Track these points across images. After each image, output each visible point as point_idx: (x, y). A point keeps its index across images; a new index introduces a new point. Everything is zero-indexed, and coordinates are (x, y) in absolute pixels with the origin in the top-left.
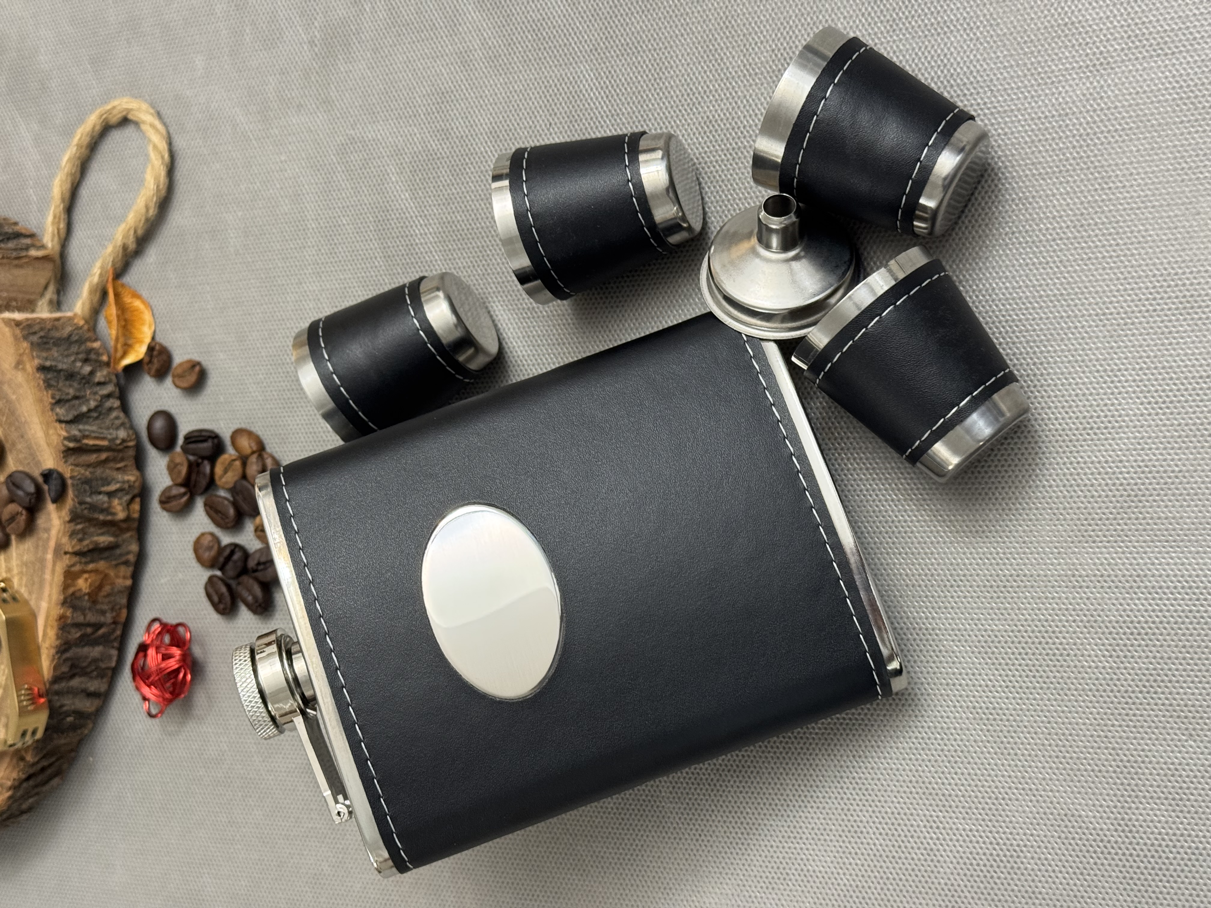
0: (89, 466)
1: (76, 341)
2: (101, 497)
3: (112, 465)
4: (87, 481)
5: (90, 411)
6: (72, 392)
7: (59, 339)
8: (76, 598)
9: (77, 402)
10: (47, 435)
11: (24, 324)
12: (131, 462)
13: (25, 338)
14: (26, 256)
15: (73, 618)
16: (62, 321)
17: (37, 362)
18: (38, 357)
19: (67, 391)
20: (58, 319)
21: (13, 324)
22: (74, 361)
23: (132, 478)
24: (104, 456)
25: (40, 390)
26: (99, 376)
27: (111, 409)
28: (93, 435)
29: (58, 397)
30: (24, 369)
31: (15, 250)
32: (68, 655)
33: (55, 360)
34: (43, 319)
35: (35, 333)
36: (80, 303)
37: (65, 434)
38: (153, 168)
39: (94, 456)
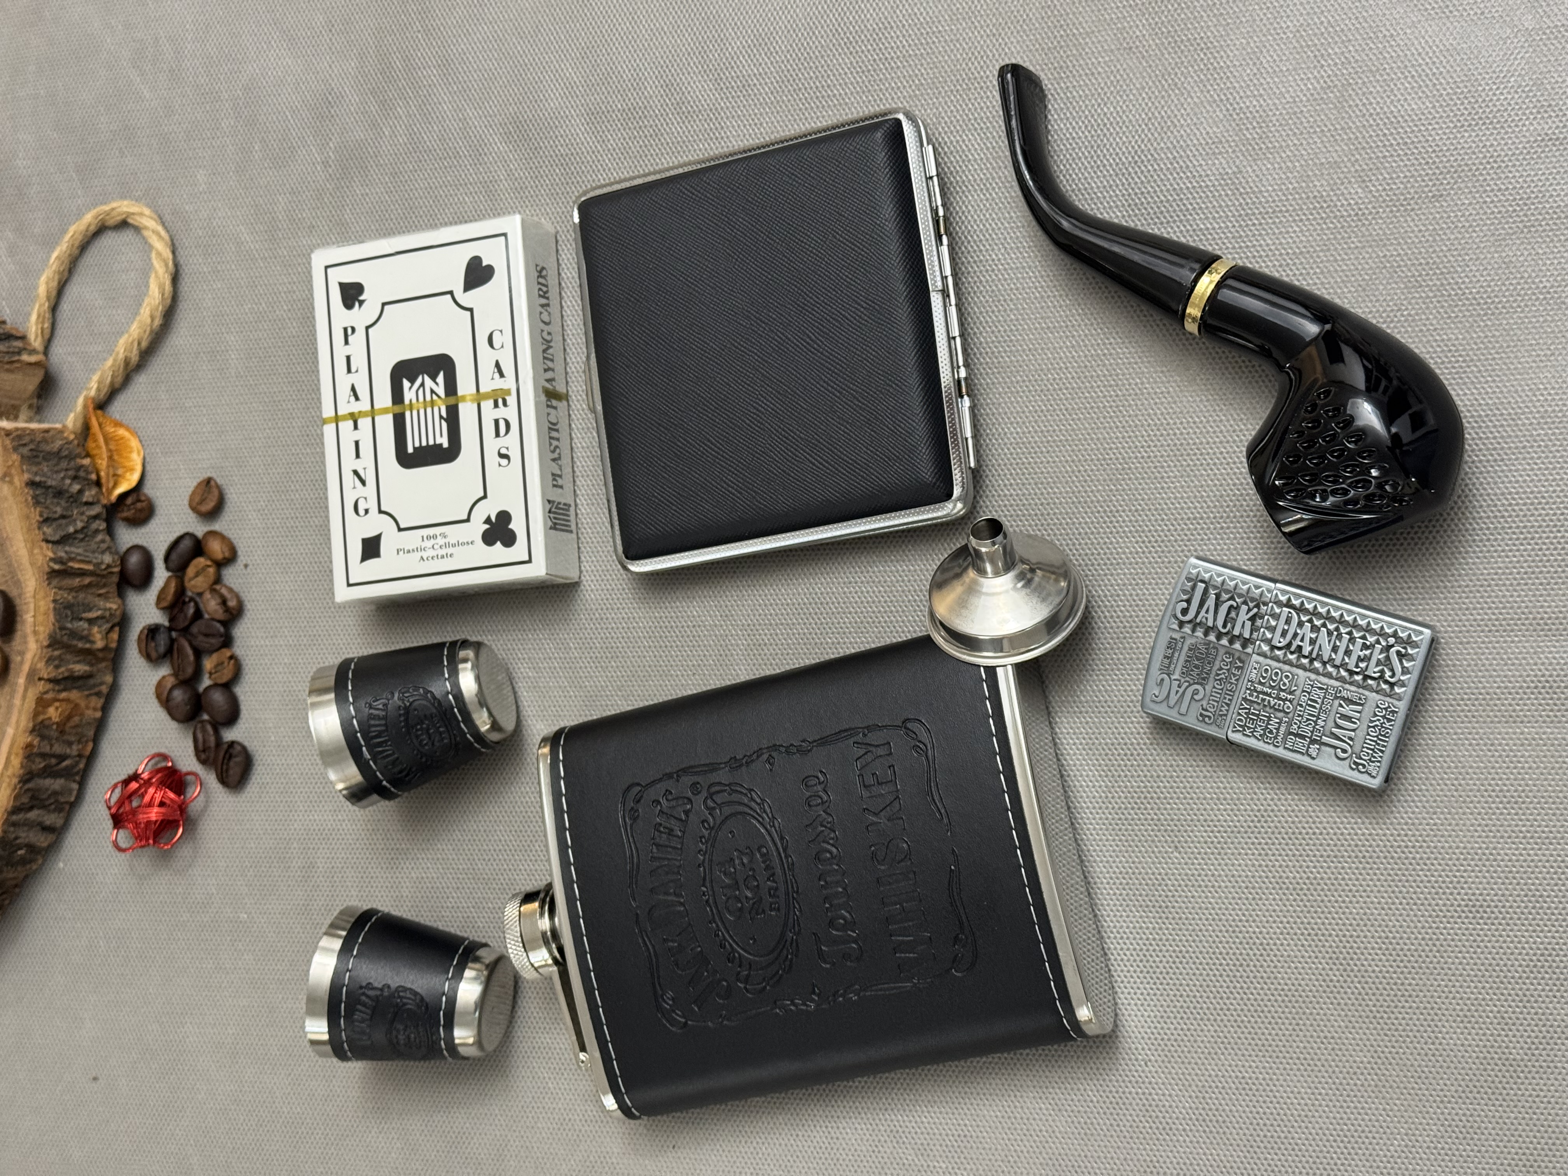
0: (71, 590)
1: (66, 457)
2: (81, 623)
3: (94, 590)
4: (69, 606)
5: (76, 532)
6: (59, 510)
7: (49, 453)
8: (45, 727)
9: (64, 521)
10: (31, 553)
11: (14, 434)
12: (113, 589)
13: (15, 449)
14: (18, 361)
15: (39, 747)
16: (51, 433)
17: (26, 476)
18: (28, 471)
19: (54, 509)
20: (47, 431)
21: (3, 433)
22: (63, 479)
23: (114, 606)
24: (87, 580)
25: (27, 505)
26: (88, 495)
27: (97, 531)
28: (79, 558)
29: (45, 516)
30: (11, 482)
31: (8, 353)
32: (29, 785)
33: (44, 475)
34: (33, 430)
35: (25, 445)
36: (72, 415)
37: (51, 554)
38: (157, 277)
39: (78, 580)
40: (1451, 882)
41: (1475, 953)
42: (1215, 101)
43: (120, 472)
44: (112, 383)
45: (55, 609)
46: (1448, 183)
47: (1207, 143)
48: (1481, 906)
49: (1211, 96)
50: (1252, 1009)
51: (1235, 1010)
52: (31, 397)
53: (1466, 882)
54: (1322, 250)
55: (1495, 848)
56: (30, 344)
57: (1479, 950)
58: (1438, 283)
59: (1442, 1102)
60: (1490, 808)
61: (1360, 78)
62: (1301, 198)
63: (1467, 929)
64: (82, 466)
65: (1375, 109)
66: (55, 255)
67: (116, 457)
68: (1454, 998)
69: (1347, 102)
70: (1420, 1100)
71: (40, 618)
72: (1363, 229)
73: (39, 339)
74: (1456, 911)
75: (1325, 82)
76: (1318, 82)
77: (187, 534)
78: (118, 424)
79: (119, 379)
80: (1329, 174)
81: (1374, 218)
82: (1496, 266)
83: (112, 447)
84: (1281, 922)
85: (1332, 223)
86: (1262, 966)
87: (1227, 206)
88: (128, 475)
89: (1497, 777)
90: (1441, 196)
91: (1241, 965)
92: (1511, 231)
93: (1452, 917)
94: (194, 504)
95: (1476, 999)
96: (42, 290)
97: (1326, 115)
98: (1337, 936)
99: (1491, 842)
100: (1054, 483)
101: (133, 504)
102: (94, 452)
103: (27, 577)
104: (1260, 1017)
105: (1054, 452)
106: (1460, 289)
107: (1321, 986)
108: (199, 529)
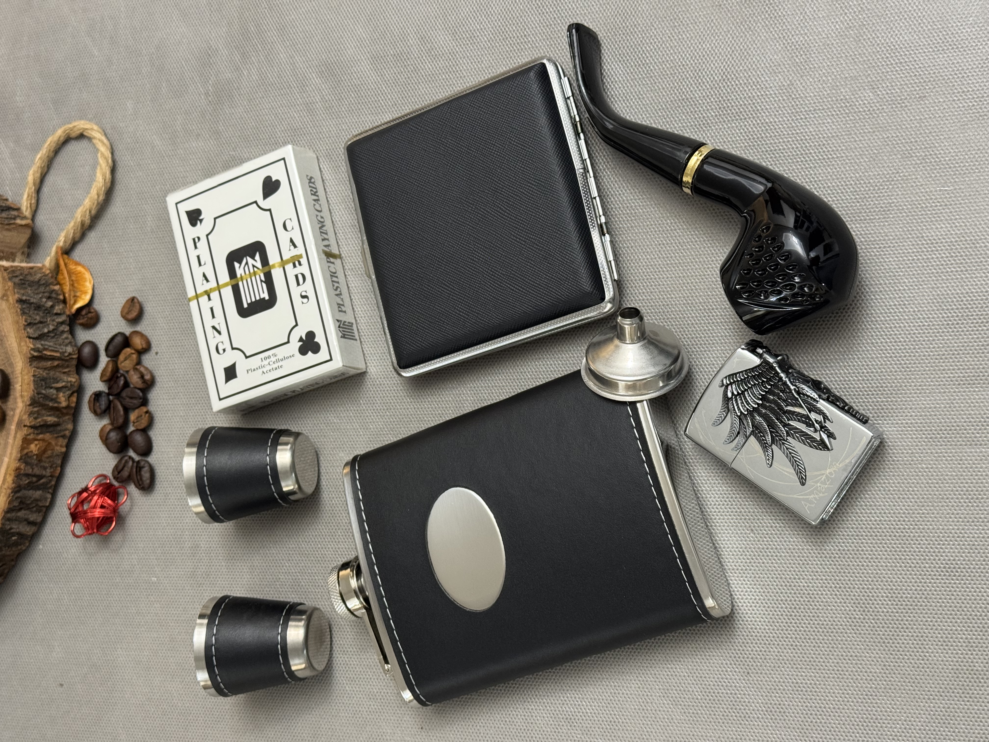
0: (45, 369)
1: (44, 284)
2: (52, 390)
3: (60, 369)
4: (44, 379)
5: (49, 332)
6: (38, 318)
7: (33, 282)
8: (29, 457)
9: (41, 325)
10: (19, 345)
11: (10, 270)
12: (74, 369)
13: (10, 279)
14: (14, 224)
15: (25, 470)
16: (34, 270)
17: (17, 296)
18: (18, 293)
19: (35, 317)
20: (32, 268)
21: (2, 269)
22: (41, 298)
23: (74, 380)
24: (56, 363)
25: (17, 315)
26: (58, 308)
27: (63, 332)
28: (50, 348)
29: (29, 321)
30: (7, 300)
31: (7, 218)
32: (18, 495)
33: (29, 296)
34: (22, 267)
35: (16, 276)
36: (49, 258)
37: (32, 346)
38: (101, 169)
39: (50, 363)
40: (934, 552)
41: (950, 599)
42: (776, 38)
43: (78, 294)
44: (74, 238)
45: (34, 381)
46: (930, 88)
47: (771, 66)
48: (954, 568)
49: (773, 35)
50: (803, 637)
51: (791, 638)
52: (23, 247)
53: (944, 552)
54: (846, 135)
55: (963, 529)
56: (22, 213)
57: (953, 597)
58: (923, 154)
59: (929, 699)
60: (960, 502)
61: (871, 21)
62: (832, 101)
63: (945, 583)
64: (54, 290)
65: (880, 41)
66: (39, 156)
67: (76, 285)
68: (936, 629)
69: (862, 36)
70: (914, 698)
71: (25, 387)
72: (873, 120)
73: (29, 210)
74: (937, 571)
75: (848, 24)
76: (843, 24)
77: (119, 333)
78: (77, 264)
79: (78, 235)
80: (851, 84)
81: (880, 113)
82: (961, 142)
83: (73, 278)
84: (822, 580)
85: (853, 116)
86: (809, 609)
87: (784, 107)
88: (83, 296)
89: (964, 481)
90: (925, 97)
91: (795, 608)
92: (971, 119)
93: (935, 575)
94: (124, 314)
95: (951, 630)
96: (30, 179)
97: (848, 46)
98: (859, 588)
99: (961, 525)
100: (672, 291)
101: (86, 314)
102: (62, 282)
103: (17, 360)
104: (808, 642)
105: (672, 271)
106: (938, 158)
107: (848, 622)
108: (127, 330)
